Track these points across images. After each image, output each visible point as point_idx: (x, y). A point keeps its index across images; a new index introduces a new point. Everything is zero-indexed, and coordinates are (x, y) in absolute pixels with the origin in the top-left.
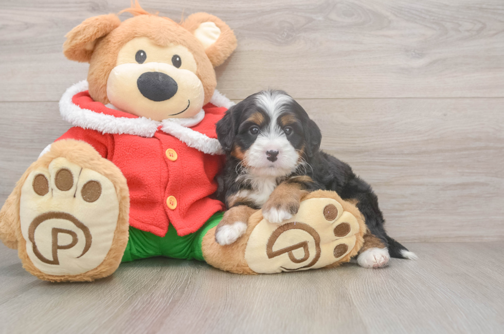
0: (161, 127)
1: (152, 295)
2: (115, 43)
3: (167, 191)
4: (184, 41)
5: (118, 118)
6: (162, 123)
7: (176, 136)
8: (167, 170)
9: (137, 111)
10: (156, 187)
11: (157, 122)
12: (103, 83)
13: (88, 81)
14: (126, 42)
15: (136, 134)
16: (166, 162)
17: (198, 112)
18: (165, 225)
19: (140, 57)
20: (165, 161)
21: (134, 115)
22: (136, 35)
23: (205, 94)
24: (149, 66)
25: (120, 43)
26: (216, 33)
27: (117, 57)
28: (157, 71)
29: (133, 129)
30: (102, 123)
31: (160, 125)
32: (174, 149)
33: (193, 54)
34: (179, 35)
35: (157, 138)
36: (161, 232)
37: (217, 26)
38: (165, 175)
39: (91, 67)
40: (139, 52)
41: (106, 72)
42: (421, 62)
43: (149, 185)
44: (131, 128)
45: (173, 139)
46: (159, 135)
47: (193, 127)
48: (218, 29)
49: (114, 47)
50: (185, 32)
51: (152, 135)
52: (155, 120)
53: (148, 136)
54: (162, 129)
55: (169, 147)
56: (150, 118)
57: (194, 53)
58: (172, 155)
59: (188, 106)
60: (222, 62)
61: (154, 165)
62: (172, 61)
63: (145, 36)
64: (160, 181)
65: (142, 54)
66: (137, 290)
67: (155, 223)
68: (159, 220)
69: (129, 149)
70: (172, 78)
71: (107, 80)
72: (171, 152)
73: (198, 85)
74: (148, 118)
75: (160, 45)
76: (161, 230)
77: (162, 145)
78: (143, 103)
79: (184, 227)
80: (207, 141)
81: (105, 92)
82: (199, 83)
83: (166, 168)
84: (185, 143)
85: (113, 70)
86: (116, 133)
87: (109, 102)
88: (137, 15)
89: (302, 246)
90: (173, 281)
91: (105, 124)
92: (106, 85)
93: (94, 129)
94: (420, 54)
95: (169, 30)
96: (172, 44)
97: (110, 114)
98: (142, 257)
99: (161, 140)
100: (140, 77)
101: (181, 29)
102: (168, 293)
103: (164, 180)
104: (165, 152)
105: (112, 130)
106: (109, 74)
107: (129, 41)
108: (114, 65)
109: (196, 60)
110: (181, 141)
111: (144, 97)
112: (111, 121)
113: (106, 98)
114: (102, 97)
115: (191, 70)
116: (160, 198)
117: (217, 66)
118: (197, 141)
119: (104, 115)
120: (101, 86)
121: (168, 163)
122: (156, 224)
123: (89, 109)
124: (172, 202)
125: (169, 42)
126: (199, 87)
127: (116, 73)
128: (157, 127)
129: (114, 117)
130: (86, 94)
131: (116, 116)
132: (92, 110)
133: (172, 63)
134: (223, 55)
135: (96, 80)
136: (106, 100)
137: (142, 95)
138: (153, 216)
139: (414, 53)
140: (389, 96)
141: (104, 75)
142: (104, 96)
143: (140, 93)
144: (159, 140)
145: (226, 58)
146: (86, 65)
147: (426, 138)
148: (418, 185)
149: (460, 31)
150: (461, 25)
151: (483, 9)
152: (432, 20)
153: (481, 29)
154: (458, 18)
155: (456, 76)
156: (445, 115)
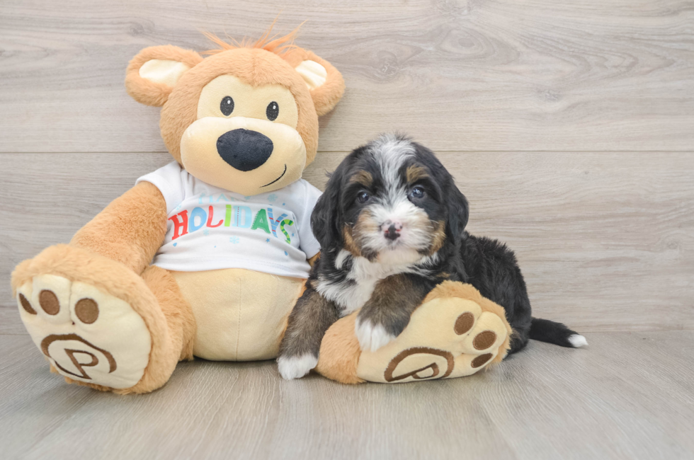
1: (240, 412)
40: (225, 99)
42: (557, 106)
65: (229, 102)
94: (556, 96)
139: (548, 94)
147: (562, 202)
148: (552, 261)
149: (605, 67)
150: (606, 60)
151: (635, 39)
152: (571, 53)
153: (633, 65)
154: (604, 50)
155: (600, 124)
156: (586, 173)
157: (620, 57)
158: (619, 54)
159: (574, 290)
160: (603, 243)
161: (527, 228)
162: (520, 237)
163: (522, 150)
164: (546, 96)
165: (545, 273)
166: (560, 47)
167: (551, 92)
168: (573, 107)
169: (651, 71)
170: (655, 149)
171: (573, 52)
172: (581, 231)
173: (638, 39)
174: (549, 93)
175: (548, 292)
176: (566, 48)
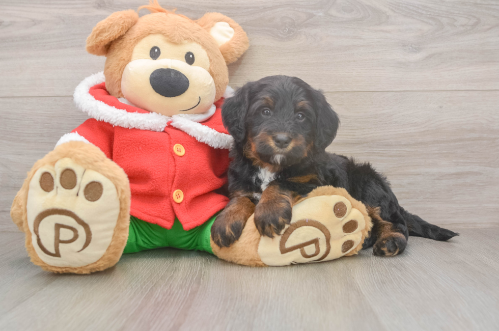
0: (171, 122)
2: (131, 40)
3: (174, 186)
4: (198, 38)
5: (129, 113)
6: (172, 118)
7: (185, 131)
8: (174, 165)
9: (149, 106)
10: (164, 181)
11: (167, 117)
12: (118, 78)
13: (105, 73)
14: (142, 38)
15: (146, 129)
16: (173, 157)
17: (209, 108)
18: (171, 218)
19: (155, 53)
20: (173, 155)
21: (145, 110)
22: (151, 32)
23: (217, 90)
24: (163, 63)
25: (135, 40)
26: (230, 32)
27: (132, 52)
28: (170, 67)
29: (144, 125)
30: (114, 117)
31: (170, 120)
32: (182, 144)
33: (206, 51)
34: (193, 33)
35: (167, 133)
36: (168, 224)
37: (231, 26)
38: (172, 169)
39: (107, 61)
40: (153, 49)
41: (121, 67)
42: (418, 56)
43: (157, 180)
44: (142, 123)
45: (183, 134)
46: (169, 130)
47: (203, 122)
48: (231, 29)
49: (130, 43)
50: (200, 29)
51: (162, 130)
52: (166, 116)
53: (158, 130)
54: (172, 124)
55: (177, 142)
56: (160, 114)
57: (208, 50)
58: (179, 150)
59: (199, 103)
60: (236, 59)
61: (162, 160)
62: (186, 58)
63: (160, 32)
64: (168, 175)
65: (156, 50)
66: (155, 282)
67: (162, 215)
68: (166, 213)
69: (140, 145)
70: (184, 75)
71: (121, 75)
72: (179, 148)
73: (210, 83)
74: (158, 113)
75: (174, 42)
76: (168, 223)
77: (171, 140)
78: (154, 98)
79: (189, 220)
80: (217, 135)
81: (120, 86)
82: (210, 80)
83: (173, 163)
84: (194, 138)
85: (127, 65)
86: (127, 127)
87: (122, 96)
88: (154, 12)
89: (313, 243)
90: (188, 271)
91: (117, 117)
92: (120, 80)
93: (106, 122)
94: (417, 49)
95: (184, 27)
96: (186, 41)
97: (122, 109)
98: (149, 248)
99: (171, 135)
100: (152, 74)
101: (197, 26)
102: (185, 284)
103: (171, 174)
104: (173, 147)
105: (123, 123)
106: (124, 69)
107: (144, 37)
108: (129, 60)
109: (209, 57)
110: (191, 136)
111: (155, 93)
112: (124, 115)
113: (120, 92)
114: (116, 90)
115: (204, 67)
116: (167, 192)
117: (231, 62)
118: (206, 135)
119: (116, 109)
120: (116, 80)
121: (176, 157)
122: (163, 217)
123: (103, 101)
124: (178, 196)
125: (183, 38)
126: (211, 85)
127: (130, 69)
128: (167, 122)
129: (126, 112)
130: (102, 87)
131: (128, 111)
132: (106, 103)
133: (185, 60)
134: (237, 53)
135: (112, 74)
136: (120, 94)
137: (153, 91)
138: (160, 209)
139: (411, 48)
140: (387, 90)
141: (119, 69)
142: (118, 90)
143: (152, 88)
144: (169, 134)
145: (239, 56)
146: (103, 58)
147: (422, 130)
148: (415, 175)
149: (455, 26)
150: (456, 21)
151: (477, 4)
152: (428, 16)
153: (476, 24)
154: (454, 13)
155: (451, 70)
156: (441, 107)
157: (467, 18)
158: (466, 16)
159: (431, 197)
160: (454, 161)
161: (396, 150)
162: (391, 156)
163: (391, 90)
164: (409, 49)
165: (409, 184)
166: (420, 11)
167: (413, 46)
168: (430, 56)
169: (490, 29)
170: (494, 89)
171: (430, 15)
172: (437, 152)
173: (480, 4)
174: (411, 46)
175: (412, 198)
176: (424, 12)
